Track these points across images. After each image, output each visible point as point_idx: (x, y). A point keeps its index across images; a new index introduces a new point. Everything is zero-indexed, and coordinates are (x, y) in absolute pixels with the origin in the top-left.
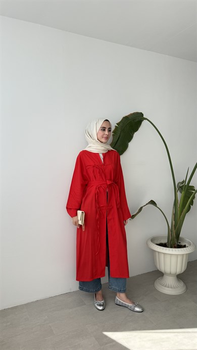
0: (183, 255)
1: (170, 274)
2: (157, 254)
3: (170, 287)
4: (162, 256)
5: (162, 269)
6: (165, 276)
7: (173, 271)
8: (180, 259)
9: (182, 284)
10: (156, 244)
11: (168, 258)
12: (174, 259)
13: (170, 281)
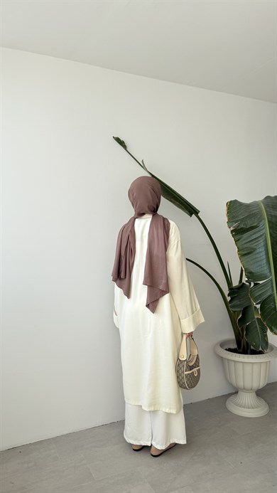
0: (261, 363)
1: (244, 388)
2: (227, 362)
3: (248, 408)
4: (232, 365)
6: (239, 392)
7: (248, 385)
8: (255, 368)
9: (264, 403)
10: (226, 350)
11: (240, 367)
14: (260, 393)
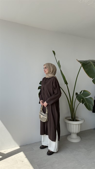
0: (79, 124)
1: (74, 133)
2: (68, 124)
3: (75, 139)
4: (70, 125)
5: (70, 131)
6: (72, 134)
7: (75, 132)
8: (77, 126)
9: (79, 137)
10: (68, 120)
11: (72, 125)
12: (75, 126)
13: (74, 136)
14: (78, 134)
